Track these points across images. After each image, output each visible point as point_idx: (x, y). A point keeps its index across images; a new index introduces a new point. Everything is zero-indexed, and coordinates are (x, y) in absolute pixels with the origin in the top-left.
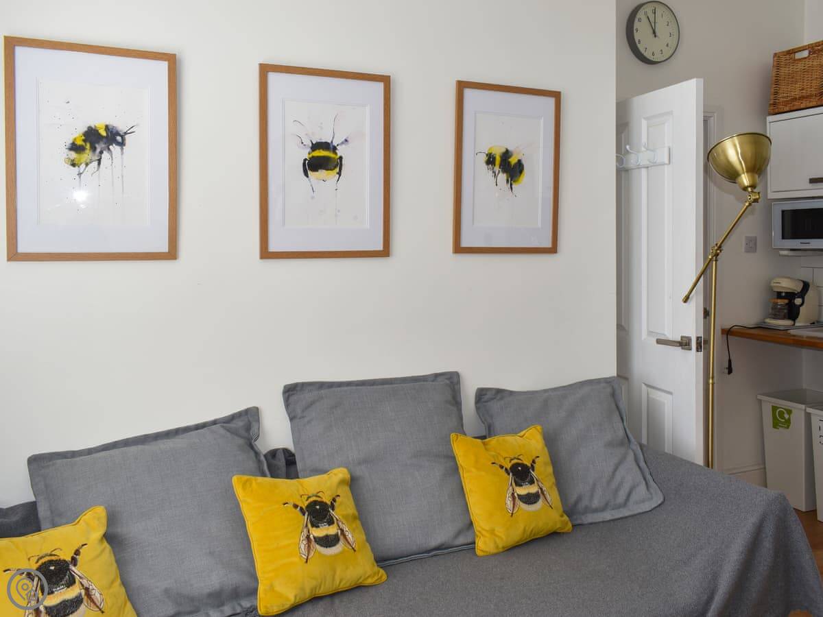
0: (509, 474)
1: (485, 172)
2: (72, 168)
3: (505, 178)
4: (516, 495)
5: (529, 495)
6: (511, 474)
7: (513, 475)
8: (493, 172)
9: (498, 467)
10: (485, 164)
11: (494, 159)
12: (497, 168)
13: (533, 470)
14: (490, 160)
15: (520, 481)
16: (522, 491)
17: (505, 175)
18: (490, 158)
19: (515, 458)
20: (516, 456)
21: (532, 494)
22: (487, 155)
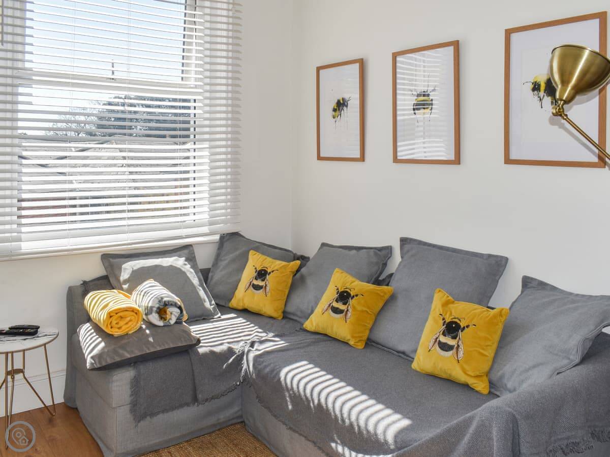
0: (443, 325)
1: (532, 98)
2: (332, 118)
3: (550, 101)
4: (438, 339)
5: (445, 344)
6: (445, 326)
7: (446, 327)
8: (538, 97)
9: (442, 318)
10: (531, 92)
11: (539, 85)
12: (542, 93)
13: (462, 331)
14: (536, 87)
15: (447, 333)
16: (443, 339)
17: (549, 97)
18: (535, 85)
19: (458, 318)
20: (459, 317)
21: (448, 344)
22: (533, 83)
